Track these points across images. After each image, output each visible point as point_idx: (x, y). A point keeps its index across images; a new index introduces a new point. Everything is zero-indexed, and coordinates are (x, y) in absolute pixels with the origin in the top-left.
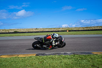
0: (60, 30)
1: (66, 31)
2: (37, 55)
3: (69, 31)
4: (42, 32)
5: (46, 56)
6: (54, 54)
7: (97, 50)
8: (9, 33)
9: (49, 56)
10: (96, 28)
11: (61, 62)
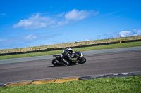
0: (109, 42)
1: (119, 42)
2: (80, 79)
3: (123, 42)
4: (85, 46)
5: (92, 80)
6: (103, 77)
8: (41, 51)
9: (97, 80)
11: (115, 88)
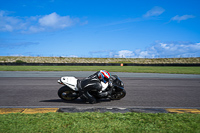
0: (107, 62)
1: (119, 65)
2: (59, 111)
3: (125, 65)
5: (76, 114)
6: (92, 110)
7: (176, 105)
8: (6, 64)
9: (83, 114)
10: (177, 62)
11: (106, 127)
